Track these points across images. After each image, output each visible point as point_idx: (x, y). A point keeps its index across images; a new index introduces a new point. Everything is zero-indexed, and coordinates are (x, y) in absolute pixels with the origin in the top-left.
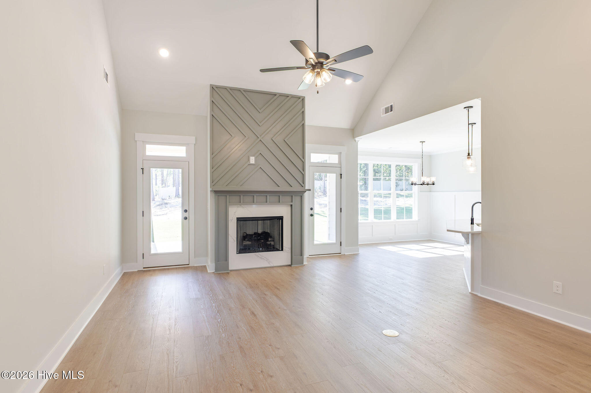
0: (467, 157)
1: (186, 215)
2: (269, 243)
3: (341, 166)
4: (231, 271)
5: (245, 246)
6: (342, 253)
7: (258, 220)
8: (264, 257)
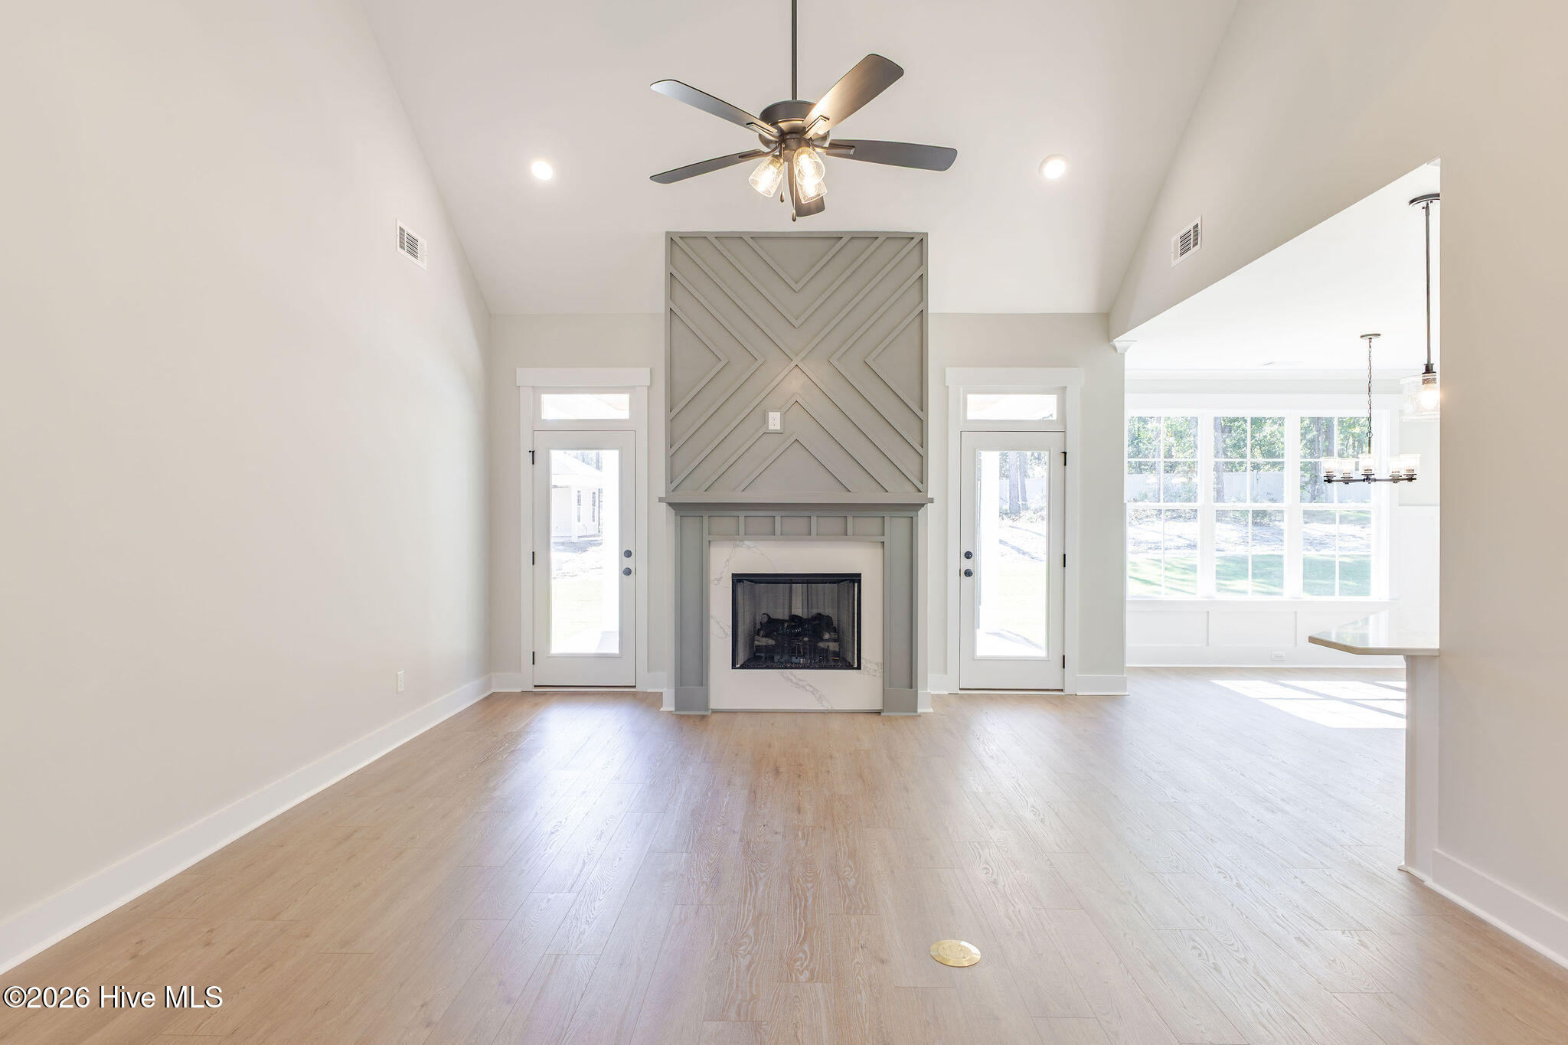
0: (1420, 379)
1: (629, 563)
2: (821, 645)
3: (1066, 428)
4: (715, 712)
5: (759, 649)
6: (1067, 691)
7: (791, 582)
8: (805, 683)
